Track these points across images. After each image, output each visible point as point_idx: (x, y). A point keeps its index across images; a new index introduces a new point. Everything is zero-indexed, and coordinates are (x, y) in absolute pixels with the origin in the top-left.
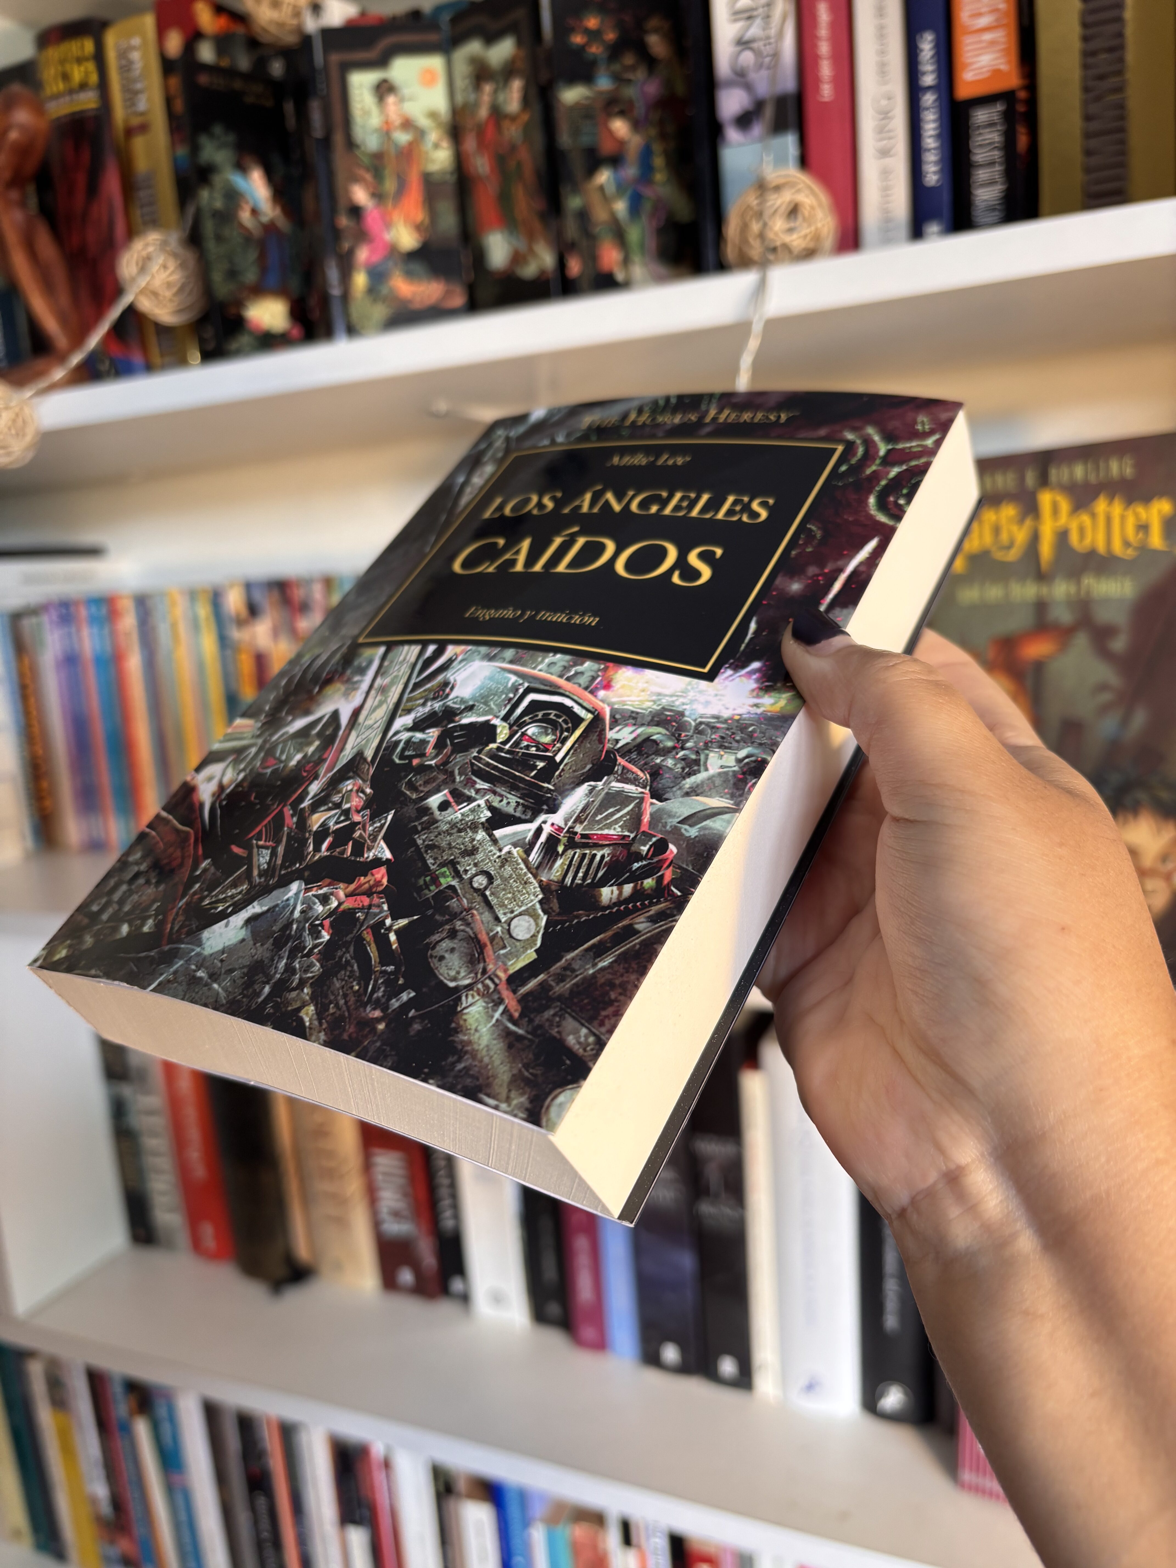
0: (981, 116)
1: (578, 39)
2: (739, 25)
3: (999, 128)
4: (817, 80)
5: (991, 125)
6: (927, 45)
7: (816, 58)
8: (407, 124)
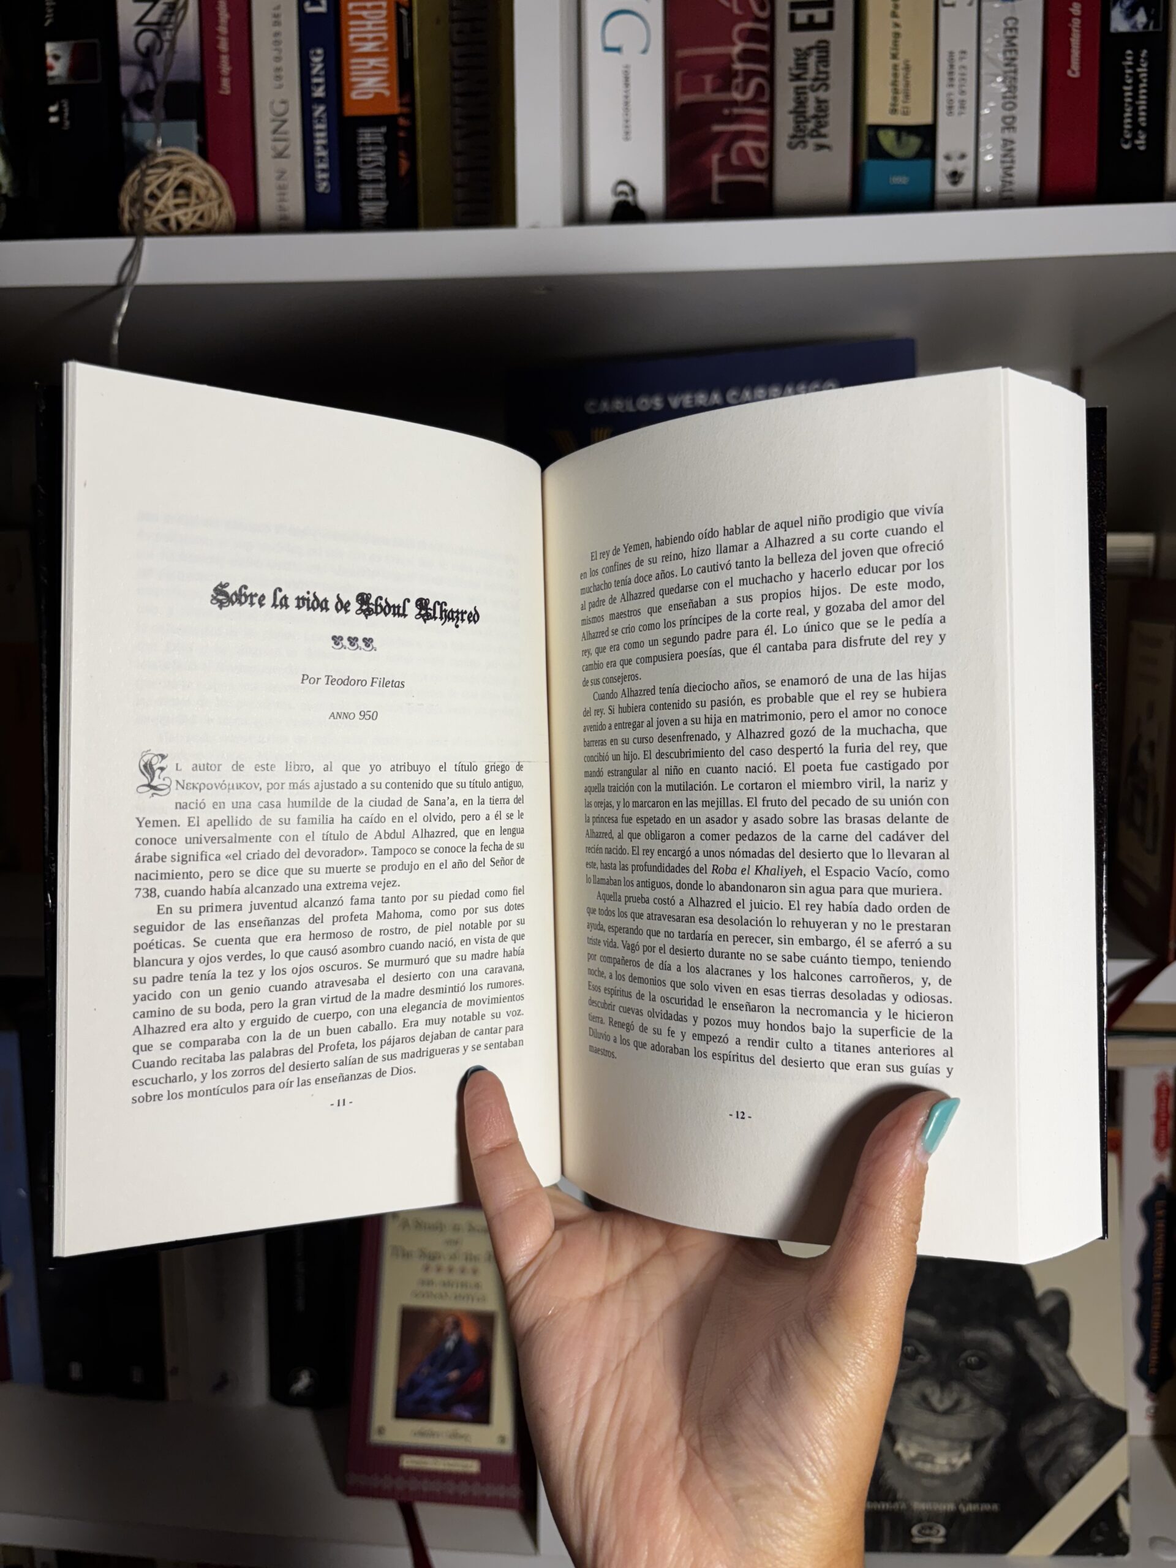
0: (367, 135)
2: (144, 6)
3: (382, 149)
4: (218, 75)
5: (375, 144)
6: (318, 59)
7: (217, 53)
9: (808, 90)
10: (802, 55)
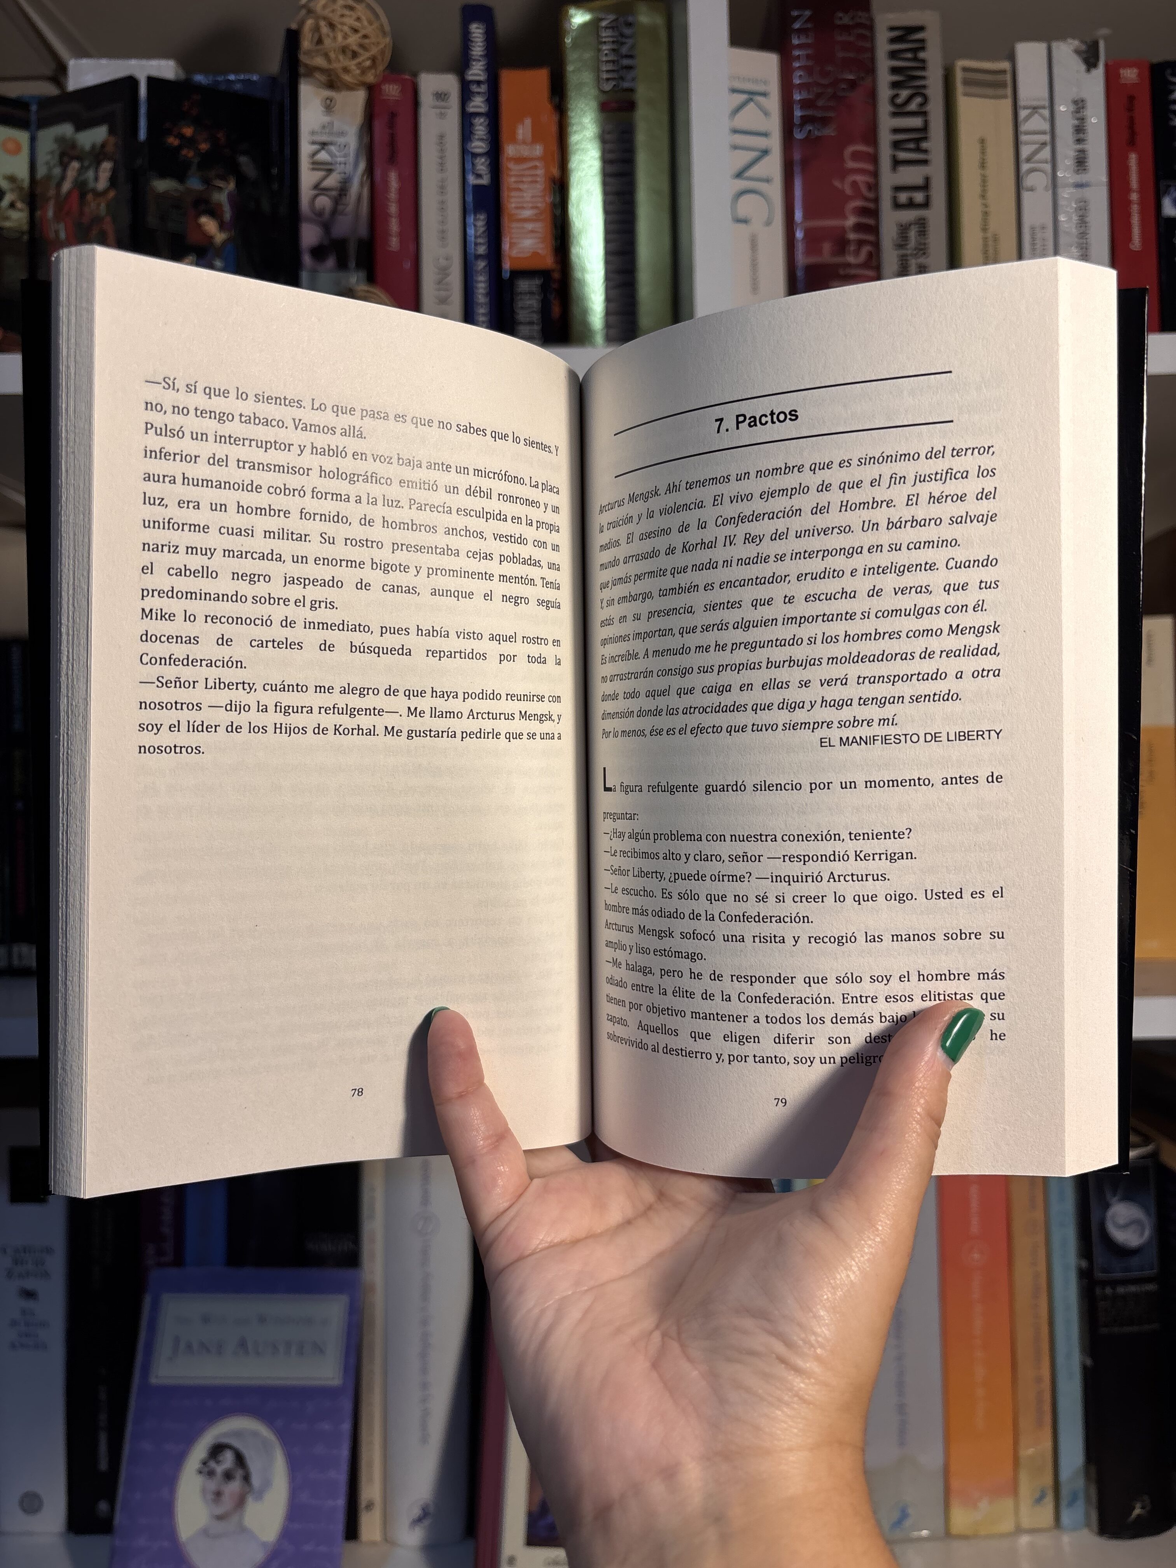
0: (524, 285)
1: (173, 141)
2: (320, 174)
3: (537, 297)
4: (386, 233)
5: (531, 293)
7: (387, 216)
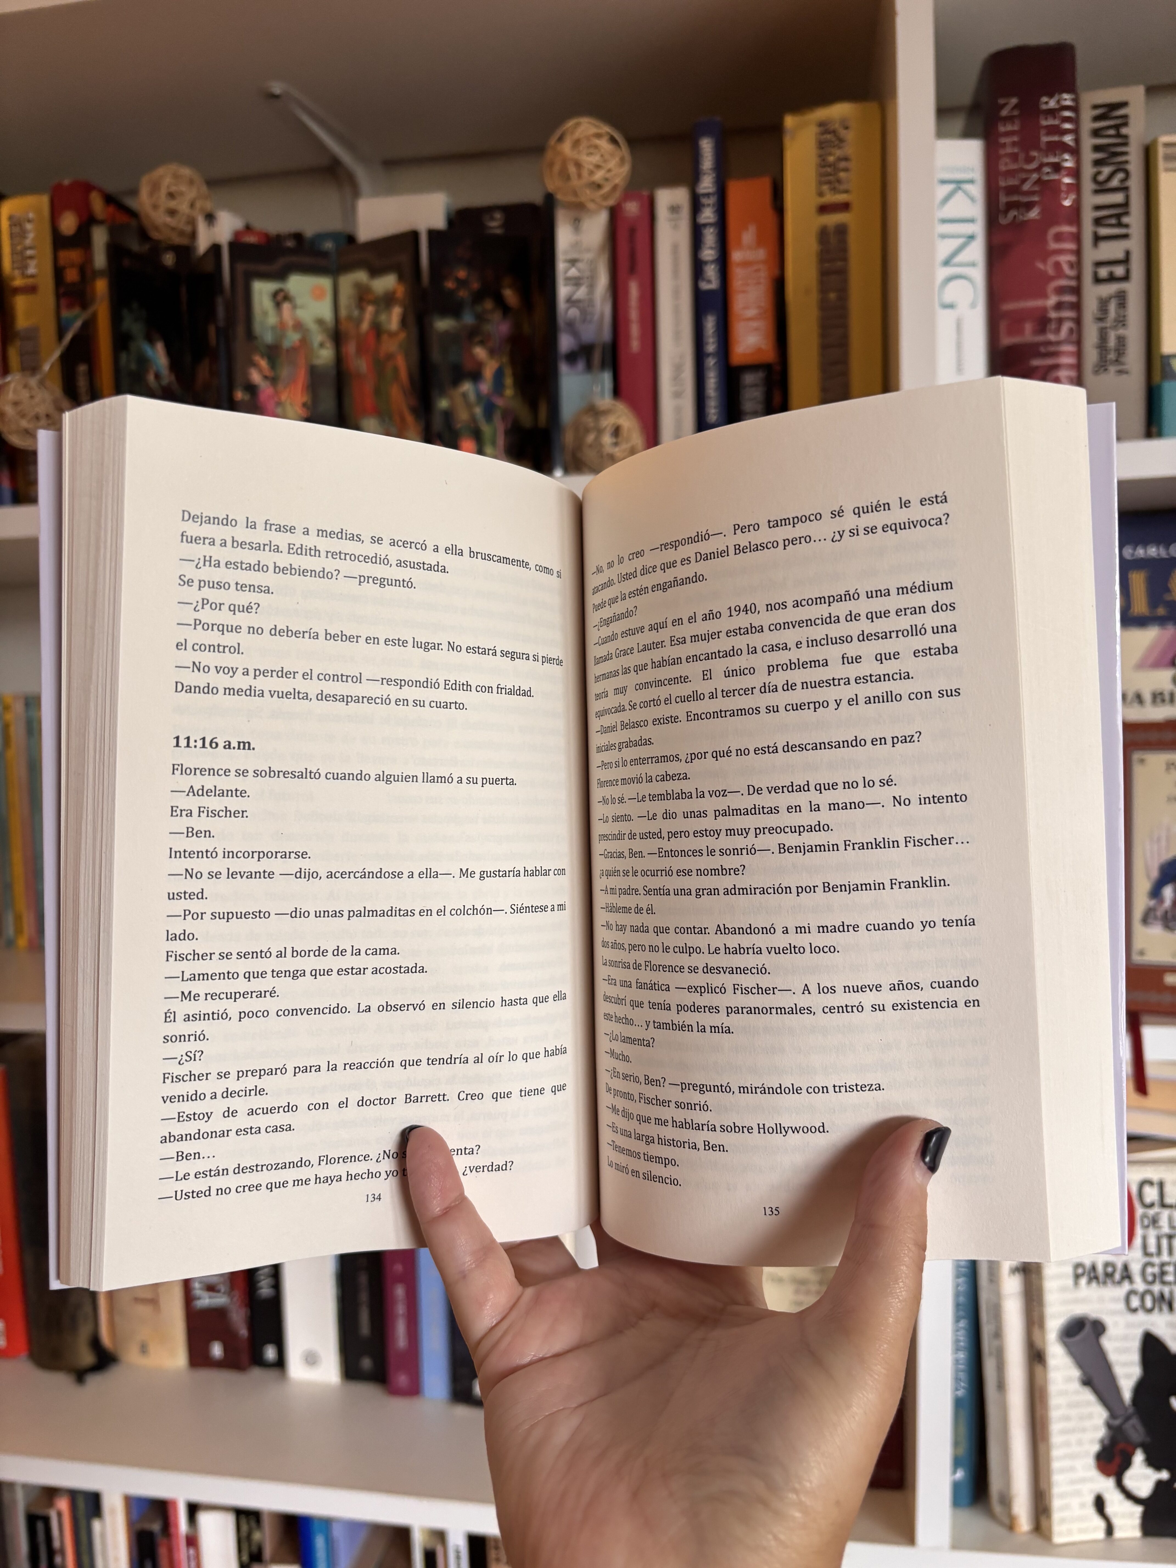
0: (749, 378)
1: (450, 285)
2: (573, 288)
3: (761, 388)
4: (628, 337)
5: (756, 385)
6: (710, 324)
7: (627, 321)
8: (299, 326)
9: (1108, 330)
10: (1103, 304)
